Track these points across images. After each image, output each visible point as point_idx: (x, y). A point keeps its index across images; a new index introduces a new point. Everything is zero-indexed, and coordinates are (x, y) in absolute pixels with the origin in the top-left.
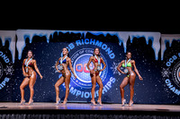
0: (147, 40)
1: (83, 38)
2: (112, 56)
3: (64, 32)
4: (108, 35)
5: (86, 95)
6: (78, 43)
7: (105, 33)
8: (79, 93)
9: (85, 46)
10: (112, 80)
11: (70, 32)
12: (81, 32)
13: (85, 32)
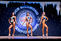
0: (54, 6)
1: (24, 5)
2: (37, 13)
3: (14, 2)
4: (35, 3)
5: (25, 32)
6: (21, 8)
7: (34, 2)
8: (22, 31)
9: (25, 9)
10: (37, 25)
11: (17, 2)
12: (23, 2)
13: (25, 2)
